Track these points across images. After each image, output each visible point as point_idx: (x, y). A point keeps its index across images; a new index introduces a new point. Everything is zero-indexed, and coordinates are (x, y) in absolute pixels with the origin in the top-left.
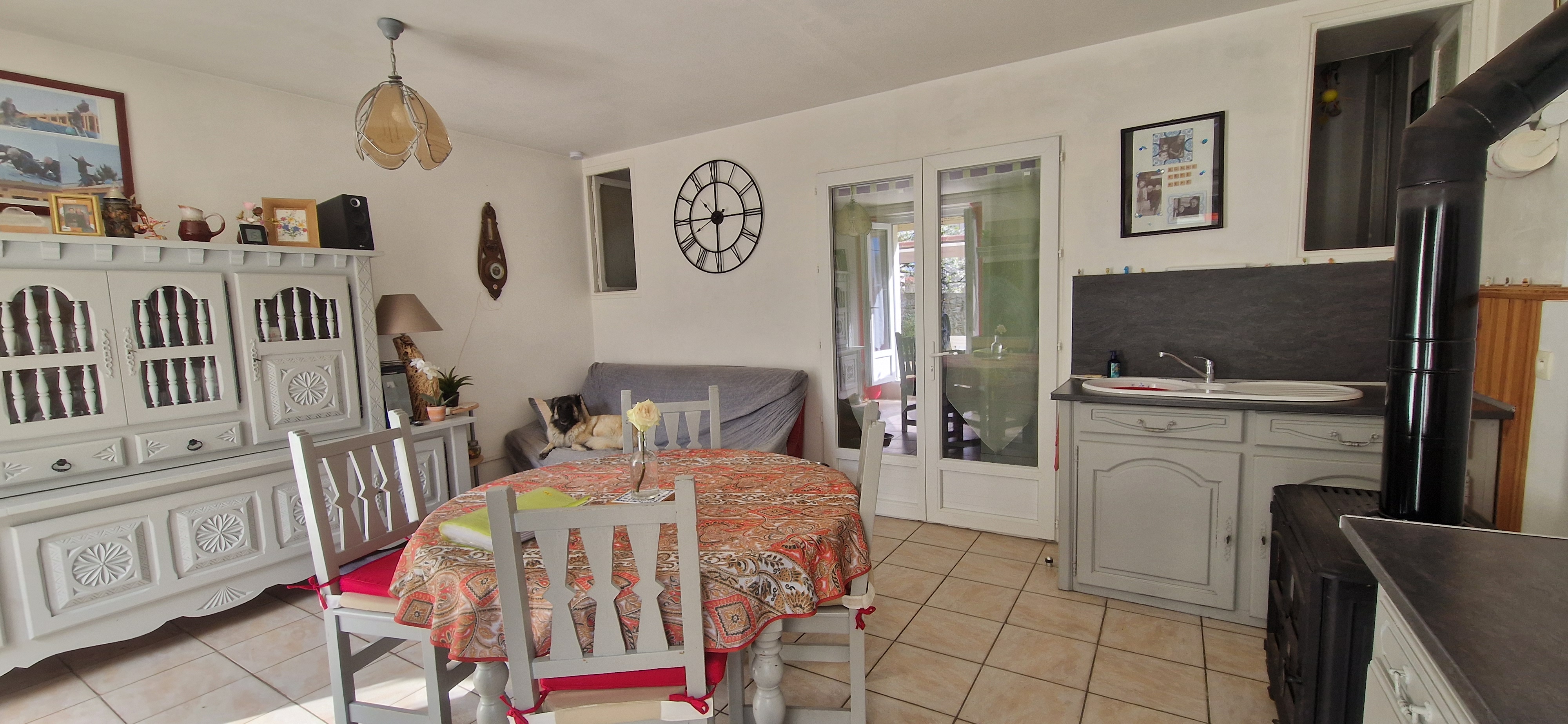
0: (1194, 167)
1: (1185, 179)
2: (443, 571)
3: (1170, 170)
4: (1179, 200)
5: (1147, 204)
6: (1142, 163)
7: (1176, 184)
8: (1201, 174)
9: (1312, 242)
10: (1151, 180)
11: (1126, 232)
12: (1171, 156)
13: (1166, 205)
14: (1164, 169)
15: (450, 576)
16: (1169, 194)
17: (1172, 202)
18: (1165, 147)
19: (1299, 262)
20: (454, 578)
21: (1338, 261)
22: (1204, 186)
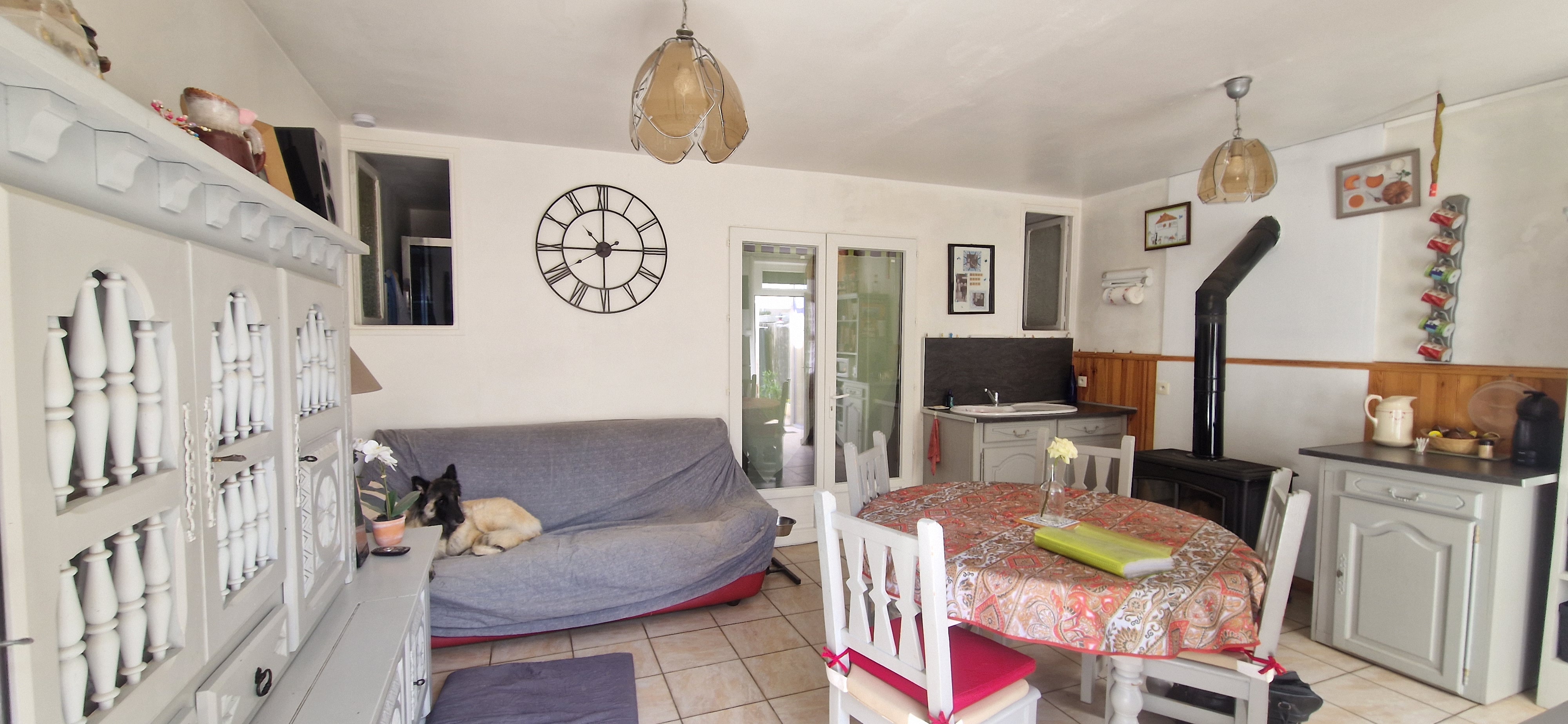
0: (982, 275)
1: (978, 282)
2: (1198, 590)
3: (971, 275)
4: (975, 294)
5: (960, 294)
6: (959, 268)
7: (974, 284)
8: (985, 280)
9: (1028, 325)
10: (962, 278)
11: (951, 311)
12: (972, 267)
13: (969, 296)
14: (968, 273)
15: (1208, 591)
16: (971, 289)
17: (972, 295)
18: (969, 260)
19: (1021, 336)
20: (1213, 591)
21: (1036, 337)
22: (985, 287)
